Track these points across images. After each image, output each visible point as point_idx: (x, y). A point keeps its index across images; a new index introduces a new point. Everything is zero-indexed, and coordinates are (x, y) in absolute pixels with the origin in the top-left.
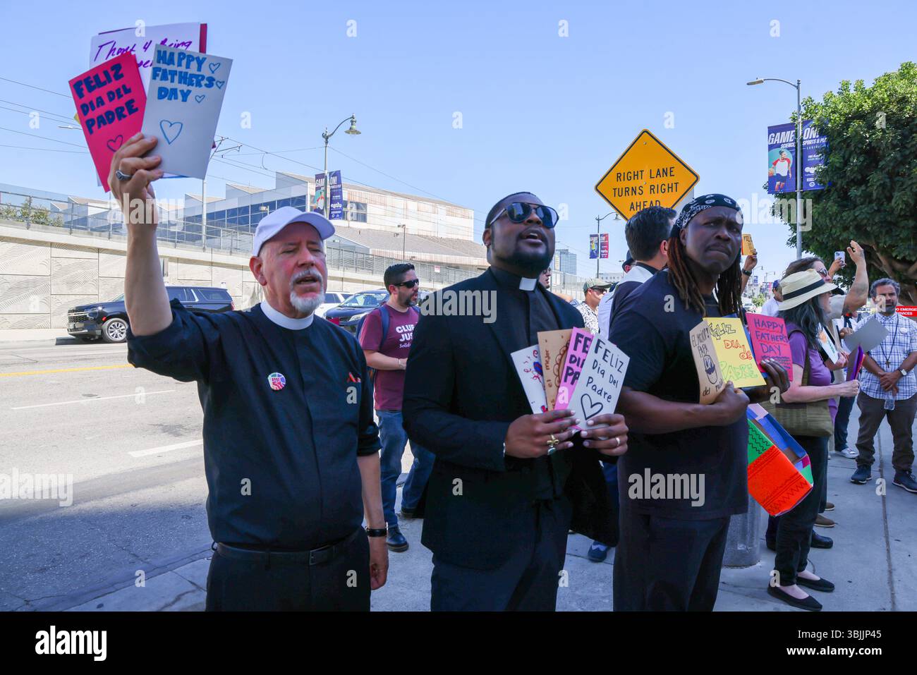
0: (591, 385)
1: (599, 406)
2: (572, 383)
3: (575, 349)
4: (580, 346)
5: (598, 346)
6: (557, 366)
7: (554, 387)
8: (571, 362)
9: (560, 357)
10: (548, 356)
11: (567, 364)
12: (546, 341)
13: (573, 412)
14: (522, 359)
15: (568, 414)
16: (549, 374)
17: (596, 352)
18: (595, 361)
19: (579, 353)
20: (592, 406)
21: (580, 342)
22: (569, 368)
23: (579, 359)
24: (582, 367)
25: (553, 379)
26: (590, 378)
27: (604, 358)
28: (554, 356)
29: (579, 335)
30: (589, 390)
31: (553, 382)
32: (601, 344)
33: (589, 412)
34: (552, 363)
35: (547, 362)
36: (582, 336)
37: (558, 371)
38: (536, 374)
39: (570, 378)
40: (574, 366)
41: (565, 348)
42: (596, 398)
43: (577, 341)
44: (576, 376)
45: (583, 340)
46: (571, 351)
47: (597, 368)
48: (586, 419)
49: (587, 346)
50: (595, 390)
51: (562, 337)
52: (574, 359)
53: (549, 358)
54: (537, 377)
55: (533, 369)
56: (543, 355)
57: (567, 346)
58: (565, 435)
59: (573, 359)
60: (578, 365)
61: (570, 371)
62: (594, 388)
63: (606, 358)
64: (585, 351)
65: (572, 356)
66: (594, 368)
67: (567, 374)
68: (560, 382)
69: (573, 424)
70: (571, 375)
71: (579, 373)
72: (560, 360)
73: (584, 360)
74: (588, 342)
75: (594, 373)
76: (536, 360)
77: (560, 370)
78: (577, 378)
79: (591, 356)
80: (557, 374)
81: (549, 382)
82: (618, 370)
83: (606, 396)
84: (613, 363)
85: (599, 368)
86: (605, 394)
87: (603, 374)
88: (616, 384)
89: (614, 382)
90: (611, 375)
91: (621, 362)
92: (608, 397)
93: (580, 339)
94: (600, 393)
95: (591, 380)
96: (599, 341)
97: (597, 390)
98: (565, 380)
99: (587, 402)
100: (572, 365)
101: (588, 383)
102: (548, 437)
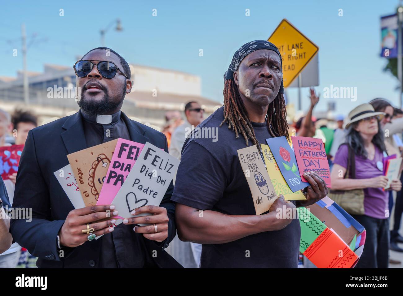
0: (136, 186)
1: (144, 202)
2: (116, 184)
3: (119, 156)
4: (125, 154)
5: (148, 153)
8: (114, 167)
11: (110, 169)
17: (145, 158)
18: (144, 166)
19: (123, 159)
20: (136, 202)
21: (125, 150)
22: (112, 172)
23: (123, 164)
24: (126, 170)
26: (136, 179)
27: (153, 163)
29: (123, 145)
30: (135, 189)
32: (151, 152)
33: (133, 206)
36: (127, 145)
39: (113, 181)
40: (118, 171)
42: (141, 195)
43: (122, 149)
44: (120, 179)
45: (128, 149)
46: (115, 158)
47: (145, 172)
48: (130, 211)
50: (141, 189)
59: (117, 164)
60: (121, 169)
61: (113, 175)
62: (140, 187)
63: (155, 163)
65: (116, 162)
66: (141, 172)
67: (110, 177)
70: (114, 177)
71: (123, 176)
74: (134, 150)
75: (141, 176)
78: (122, 180)
82: (167, 172)
83: (152, 193)
84: (163, 167)
85: (147, 171)
86: (151, 191)
87: (151, 176)
88: (163, 183)
89: (162, 181)
90: (159, 176)
91: (170, 165)
92: (154, 194)
93: (125, 147)
94: (146, 192)
95: (137, 181)
96: (149, 149)
97: (143, 189)
98: (108, 182)
99: (131, 198)
100: (115, 170)
101: (135, 183)
102: (84, 226)
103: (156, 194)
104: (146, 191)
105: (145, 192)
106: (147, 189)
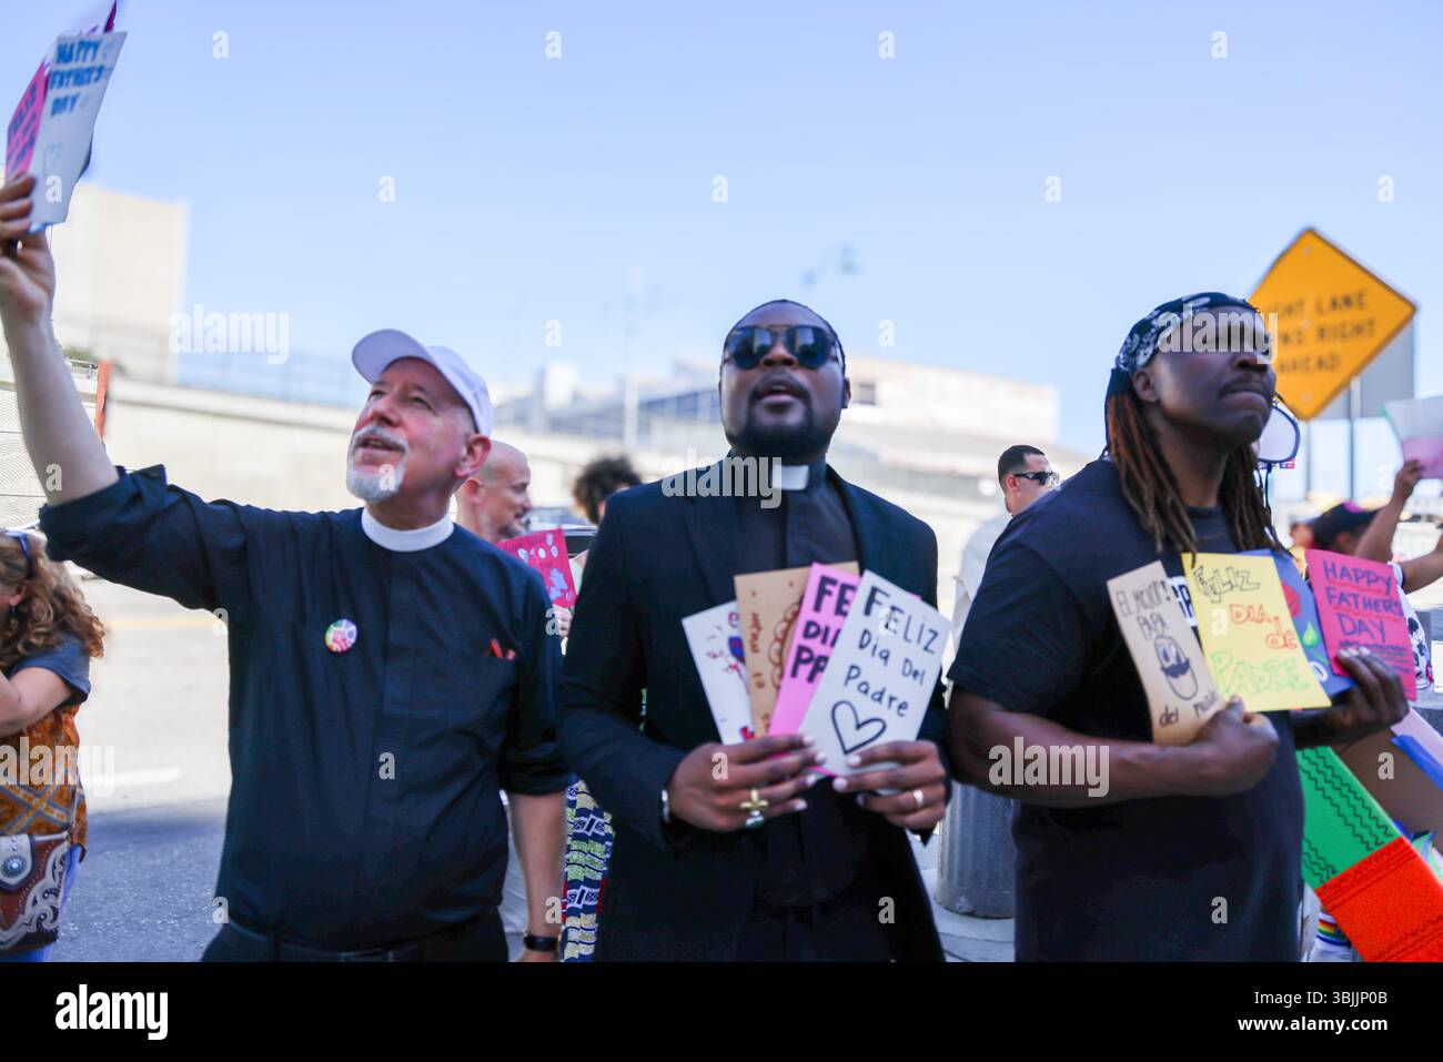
0: (854, 684)
1: (876, 727)
2: (811, 678)
3: (817, 608)
4: (830, 603)
5: (871, 600)
6: (777, 646)
7: (769, 688)
8: (806, 635)
9: (784, 625)
10: (756, 623)
11: (797, 639)
12: (754, 594)
13: (807, 739)
14: (705, 632)
15: (796, 745)
16: (760, 661)
17: (868, 611)
18: (866, 632)
19: (826, 617)
20: (859, 726)
21: (830, 593)
22: (801, 649)
23: (827, 629)
24: (833, 644)
25: (768, 671)
26: (852, 667)
27: (887, 626)
28: (772, 624)
29: (825, 580)
30: (851, 692)
31: (766, 678)
32: (879, 597)
33: (852, 737)
34: (766, 639)
35: (755, 637)
36: (834, 582)
37: (780, 653)
38: (733, 660)
39: (805, 670)
40: (816, 646)
41: (796, 608)
42: (867, 708)
43: (822, 592)
44: (819, 664)
45: (835, 590)
46: (807, 613)
47: (870, 647)
48: (846, 752)
49: (847, 602)
50: (866, 692)
51: (791, 584)
52: (813, 630)
53: (759, 628)
54: (734, 667)
55: (727, 651)
56: (747, 621)
57: (800, 603)
58: (787, 787)
60: (824, 641)
61: (805, 655)
62: (864, 688)
63: (893, 625)
64: (840, 611)
65: (810, 624)
66: (862, 647)
67: (799, 661)
68: (781, 676)
69: (810, 763)
70: (806, 661)
71: (825, 659)
72: (786, 633)
73: (838, 631)
74: (849, 594)
75: (864, 659)
76: (734, 633)
77: (785, 653)
78: (822, 669)
79: (854, 622)
80: (776, 660)
81: (758, 679)
82: (926, 648)
83: (895, 704)
84: (913, 635)
85: (875, 647)
86: (892, 699)
87: (886, 658)
88: (919, 678)
89: (916, 674)
90: (907, 661)
91: (931, 631)
92: (900, 707)
93: (829, 587)
94: (879, 700)
95: (854, 672)
96: (874, 590)
97: (871, 692)
98: (794, 674)
99: (845, 718)
100: (809, 643)
101: (849, 678)
102: (744, 793)
103: (903, 706)
104: (879, 696)
105: (875, 700)
106: (882, 693)
